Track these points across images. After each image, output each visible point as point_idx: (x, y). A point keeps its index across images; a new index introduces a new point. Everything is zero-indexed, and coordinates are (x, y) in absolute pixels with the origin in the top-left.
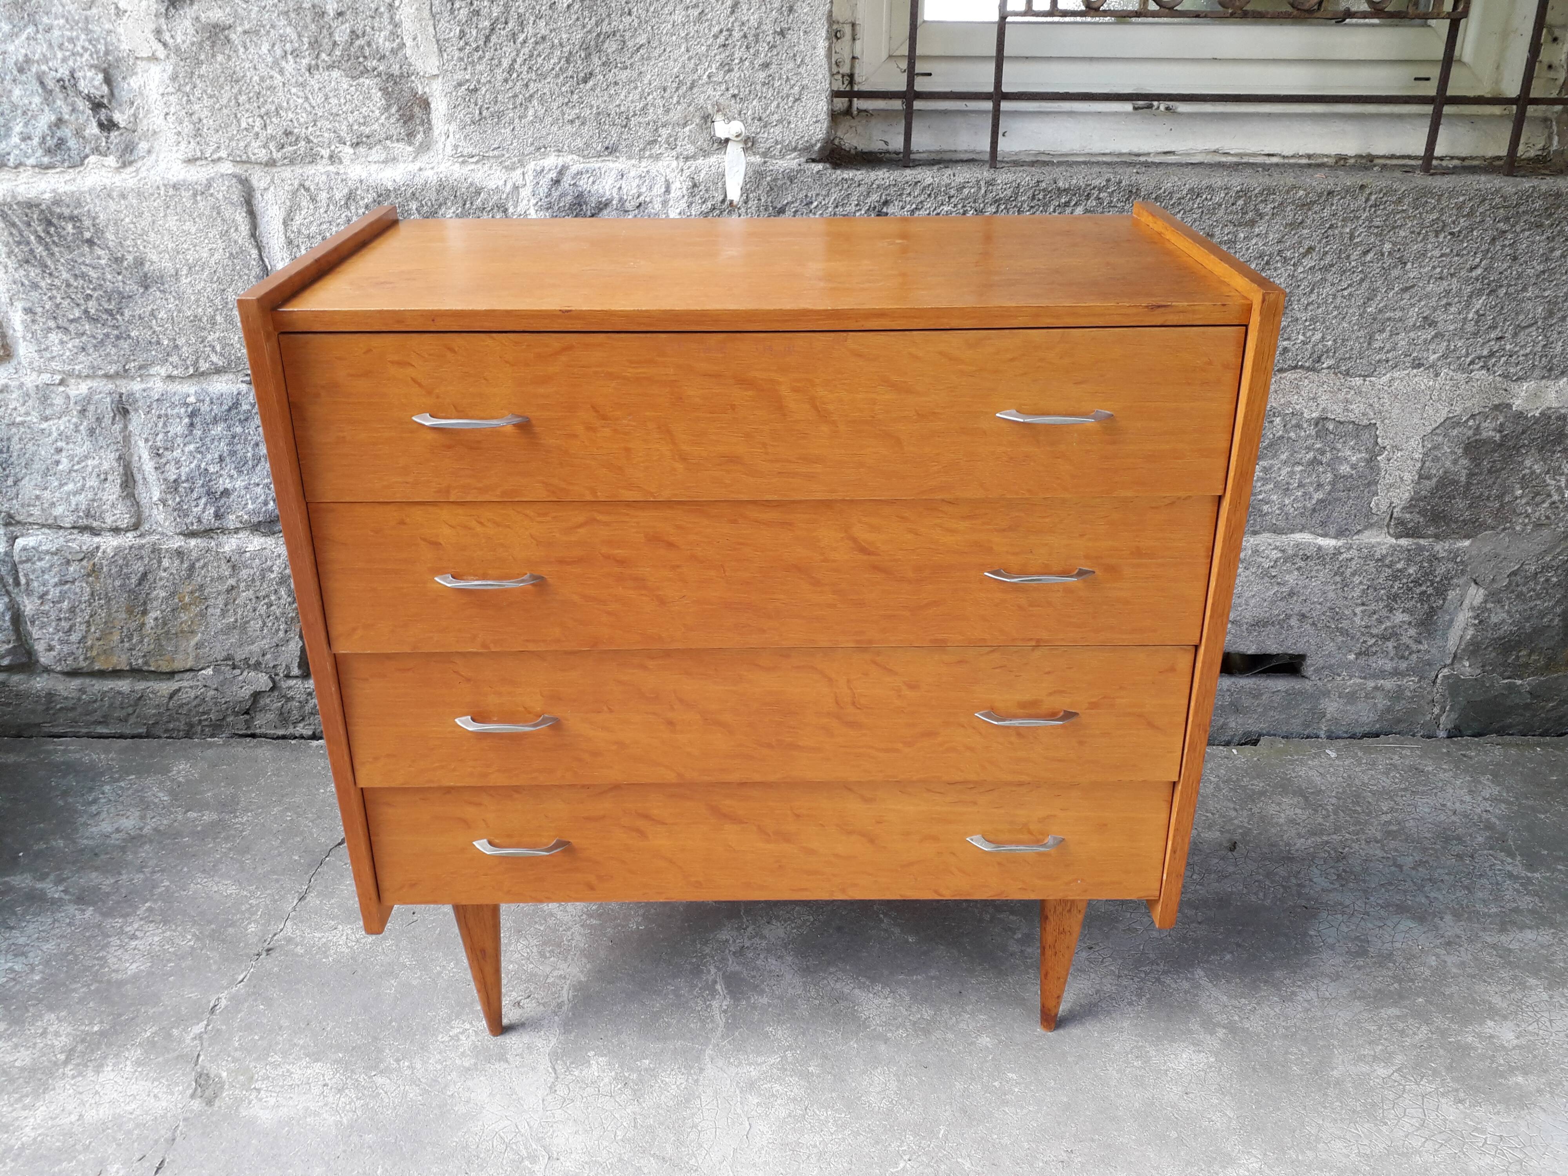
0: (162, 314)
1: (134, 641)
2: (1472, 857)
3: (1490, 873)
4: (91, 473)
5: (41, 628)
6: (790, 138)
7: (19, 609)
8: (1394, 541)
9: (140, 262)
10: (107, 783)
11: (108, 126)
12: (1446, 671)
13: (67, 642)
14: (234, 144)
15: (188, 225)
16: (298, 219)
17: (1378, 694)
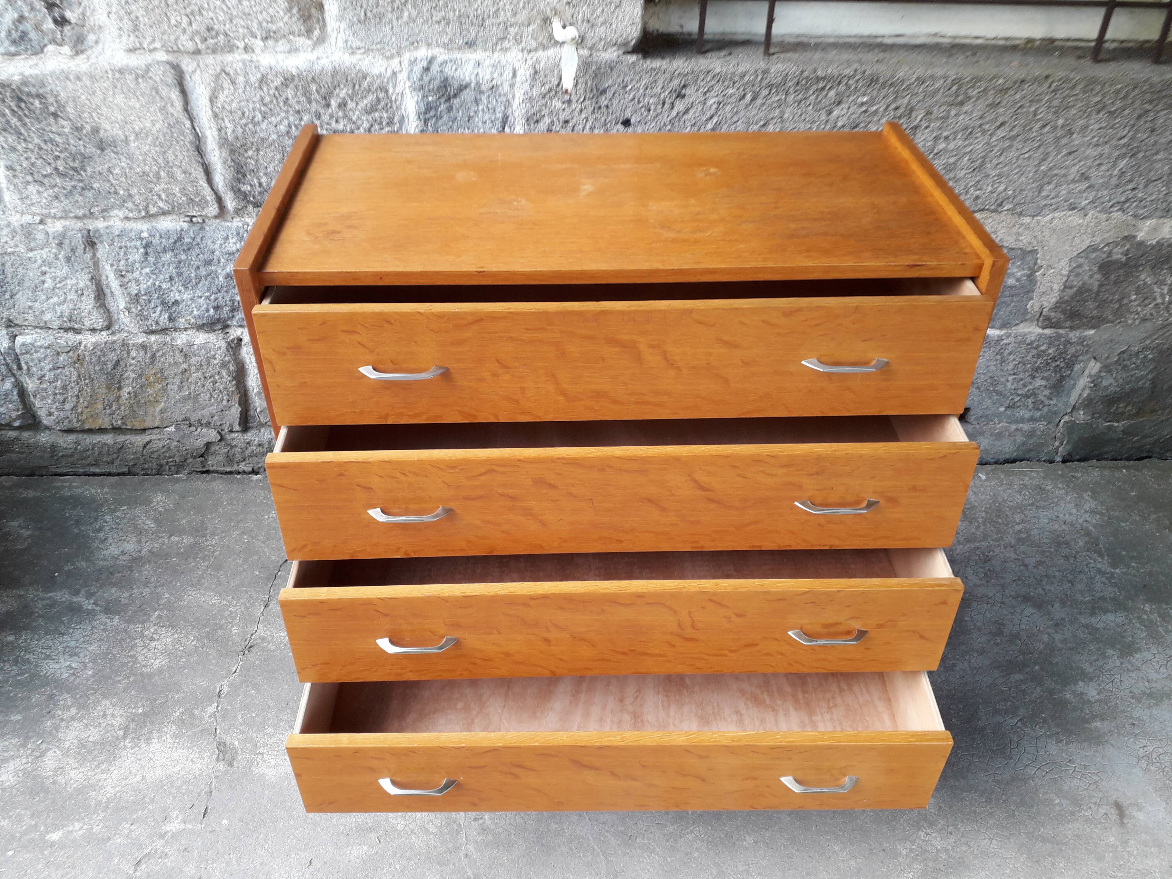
0: (117, 171)
1: (114, 408)
2: (1075, 557)
3: (1087, 570)
4: (70, 290)
5: (42, 400)
6: (612, 36)
7: (22, 386)
8: (1040, 331)
9: (96, 130)
10: (107, 514)
11: (61, 22)
12: (1067, 418)
13: (63, 410)
14: (166, 37)
15: (133, 102)
16: (222, 97)
17: (1018, 433)
